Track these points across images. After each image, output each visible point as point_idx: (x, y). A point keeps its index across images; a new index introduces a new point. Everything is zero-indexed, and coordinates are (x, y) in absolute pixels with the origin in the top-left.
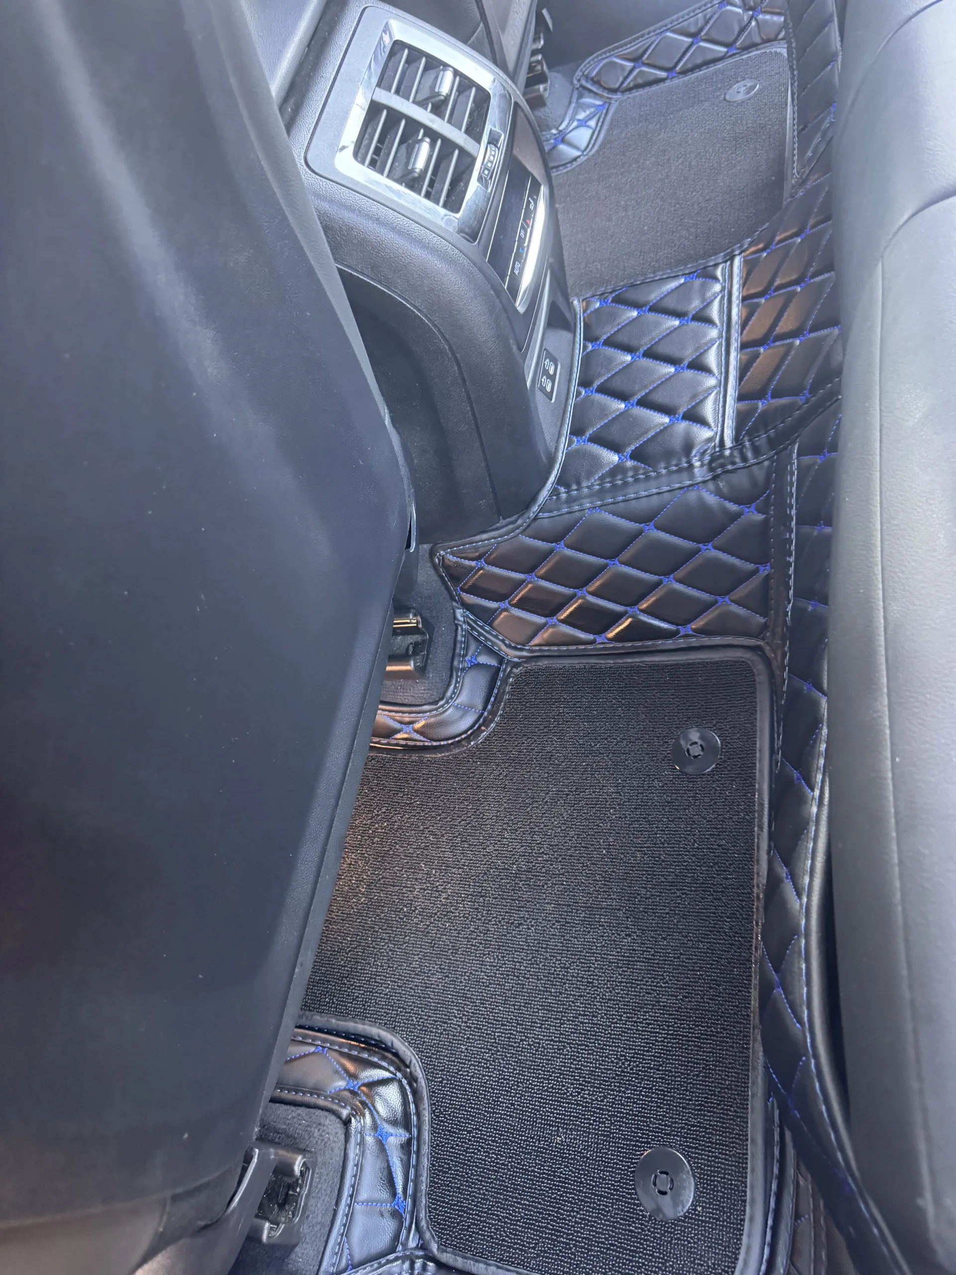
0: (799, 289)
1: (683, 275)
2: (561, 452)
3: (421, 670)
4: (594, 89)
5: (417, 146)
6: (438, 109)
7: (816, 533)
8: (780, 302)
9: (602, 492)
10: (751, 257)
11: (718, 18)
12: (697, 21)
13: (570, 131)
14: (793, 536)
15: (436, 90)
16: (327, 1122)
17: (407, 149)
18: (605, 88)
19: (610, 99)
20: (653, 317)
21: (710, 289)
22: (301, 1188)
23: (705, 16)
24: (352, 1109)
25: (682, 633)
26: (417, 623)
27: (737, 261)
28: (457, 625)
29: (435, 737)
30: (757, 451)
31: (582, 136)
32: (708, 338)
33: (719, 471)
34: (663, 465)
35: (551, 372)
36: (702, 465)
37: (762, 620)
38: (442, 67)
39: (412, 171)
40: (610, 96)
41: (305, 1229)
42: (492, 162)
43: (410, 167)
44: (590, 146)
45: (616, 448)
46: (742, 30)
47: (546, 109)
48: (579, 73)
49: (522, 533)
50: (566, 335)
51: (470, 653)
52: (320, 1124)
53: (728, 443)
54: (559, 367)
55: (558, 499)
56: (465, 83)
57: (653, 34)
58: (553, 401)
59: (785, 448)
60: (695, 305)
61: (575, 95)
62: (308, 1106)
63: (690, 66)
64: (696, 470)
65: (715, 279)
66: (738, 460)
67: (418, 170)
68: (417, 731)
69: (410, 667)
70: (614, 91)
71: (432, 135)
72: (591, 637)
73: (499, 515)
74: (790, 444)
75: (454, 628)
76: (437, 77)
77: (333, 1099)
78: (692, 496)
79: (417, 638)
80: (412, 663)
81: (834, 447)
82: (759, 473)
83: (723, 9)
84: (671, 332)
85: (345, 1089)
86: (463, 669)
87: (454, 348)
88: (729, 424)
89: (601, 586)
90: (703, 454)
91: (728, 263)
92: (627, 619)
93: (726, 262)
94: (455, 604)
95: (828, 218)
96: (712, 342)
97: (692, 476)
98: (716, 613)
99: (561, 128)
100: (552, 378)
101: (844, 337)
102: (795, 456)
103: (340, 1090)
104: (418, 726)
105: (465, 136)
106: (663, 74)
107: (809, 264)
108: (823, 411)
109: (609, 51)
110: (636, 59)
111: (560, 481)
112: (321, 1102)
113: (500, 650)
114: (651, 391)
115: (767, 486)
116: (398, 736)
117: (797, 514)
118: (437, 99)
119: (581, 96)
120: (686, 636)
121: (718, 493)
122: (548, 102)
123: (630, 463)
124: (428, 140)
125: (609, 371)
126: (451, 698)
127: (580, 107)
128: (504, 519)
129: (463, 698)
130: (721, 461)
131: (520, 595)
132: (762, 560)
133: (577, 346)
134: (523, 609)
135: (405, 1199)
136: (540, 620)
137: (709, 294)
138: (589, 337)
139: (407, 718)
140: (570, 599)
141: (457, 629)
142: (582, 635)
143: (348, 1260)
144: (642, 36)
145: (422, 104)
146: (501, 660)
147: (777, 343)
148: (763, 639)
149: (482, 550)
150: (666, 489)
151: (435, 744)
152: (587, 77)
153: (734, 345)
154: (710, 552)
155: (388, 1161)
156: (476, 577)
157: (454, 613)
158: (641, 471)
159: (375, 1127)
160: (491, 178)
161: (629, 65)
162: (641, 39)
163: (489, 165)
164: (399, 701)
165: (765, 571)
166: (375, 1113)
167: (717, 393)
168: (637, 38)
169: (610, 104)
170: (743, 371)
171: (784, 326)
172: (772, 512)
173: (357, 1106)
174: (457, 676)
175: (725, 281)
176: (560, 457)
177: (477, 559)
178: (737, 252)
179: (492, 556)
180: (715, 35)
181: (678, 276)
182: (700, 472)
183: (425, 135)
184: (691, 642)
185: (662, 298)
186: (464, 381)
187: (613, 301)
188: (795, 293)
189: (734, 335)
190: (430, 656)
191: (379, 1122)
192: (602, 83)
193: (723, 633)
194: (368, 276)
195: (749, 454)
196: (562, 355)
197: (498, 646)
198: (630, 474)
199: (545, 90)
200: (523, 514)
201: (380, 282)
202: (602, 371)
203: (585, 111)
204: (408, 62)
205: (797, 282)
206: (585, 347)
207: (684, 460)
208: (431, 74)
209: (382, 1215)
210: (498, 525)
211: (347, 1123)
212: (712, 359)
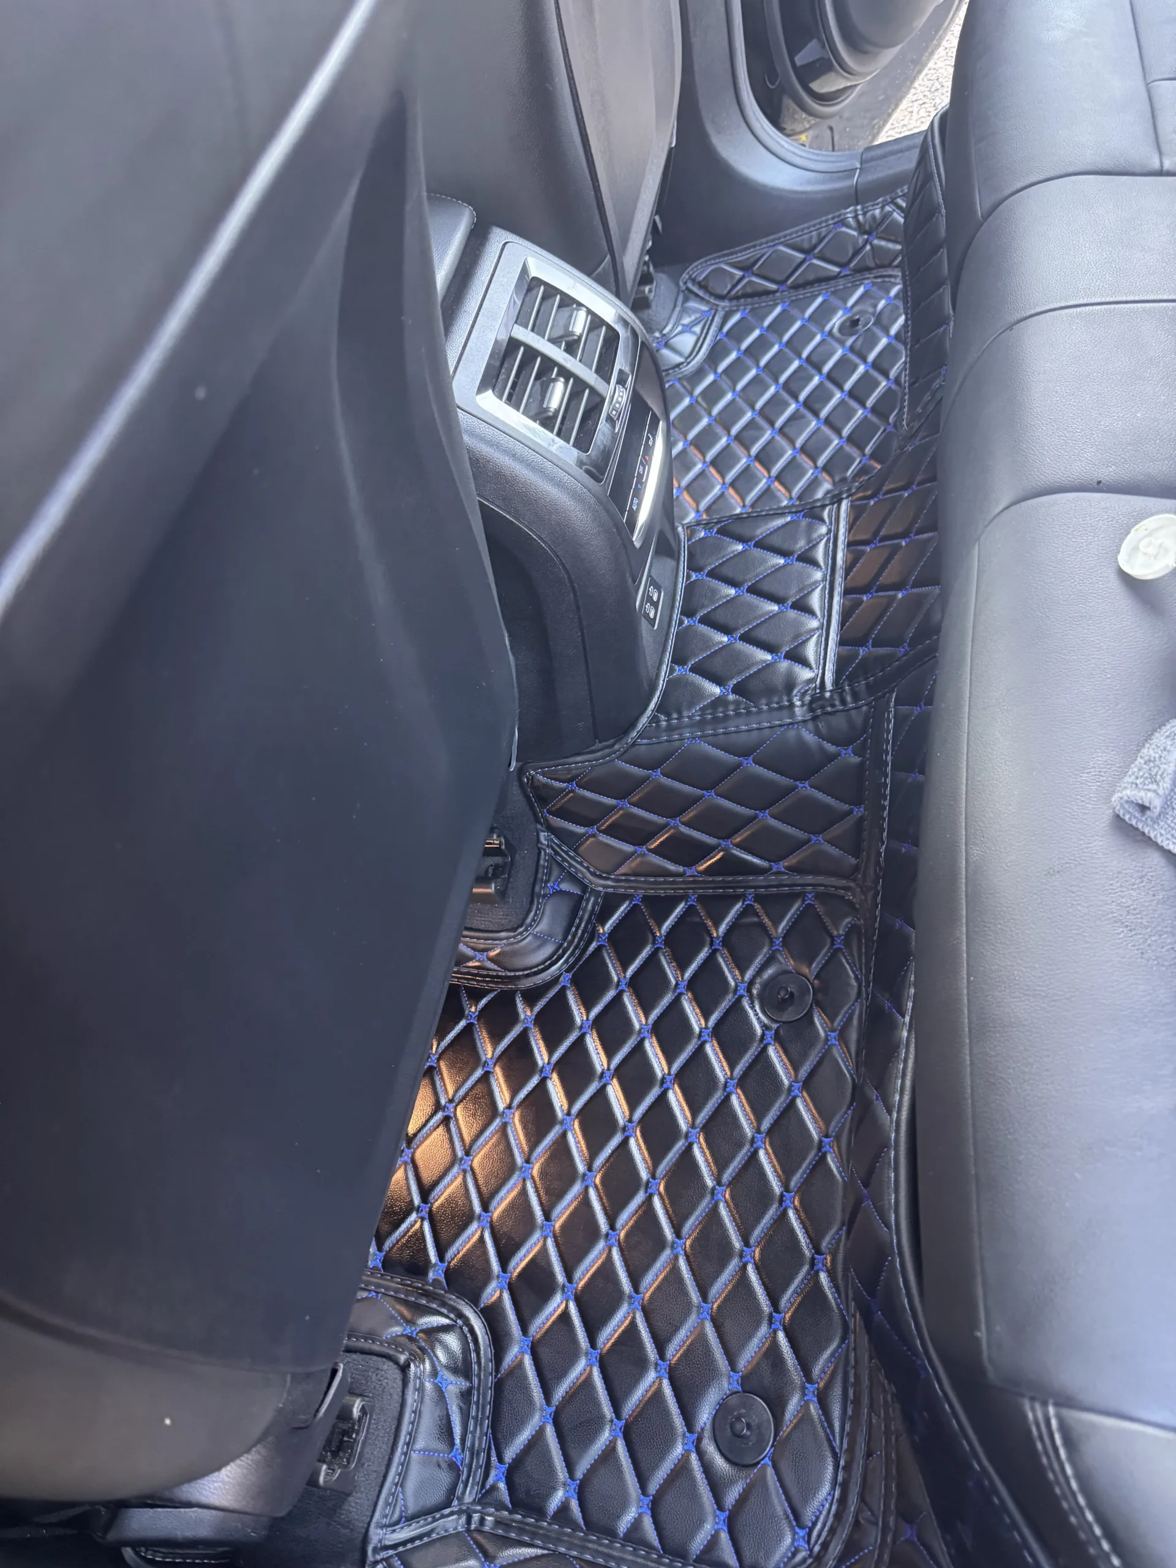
0: (904, 544)
1: (789, 513)
2: (662, 679)
3: (502, 894)
4: (701, 293)
5: (552, 385)
6: (571, 348)
7: (910, 780)
8: (886, 554)
9: (702, 724)
10: (858, 503)
11: (831, 239)
12: (811, 238)
13: (676, 335)
14: (888, 781)
15: (570, 329)
16: (385, 1367)
17: (542, 386)
18: (712, 294)
19: (718, 305)
20: (758, 553)
21: (816, 530)
22: (357, 1434)
23: (819, 234)
24: (411, 1354)
25: (774, 870)
26: (500, 844)
27: (845, 505)
28: (539, 850)
29: (510, 967)
30: (856, 696)
31: (686, 342)
32: (812, 580)
33: (819, 712)
34: (764, 701)
35: (655, 599)
36: (802, 705)
37: (853, 861)
38: (575, 306)
39: (547, 410)
40: (717, 303)
41: (360, 1477)
42: (620, 404)
43: (545, 406)
44: (694, 353)
45: (718, 681)
46: (857, 252)
47: (650, 312)
48: (685, 276)
49: (618, 758)
50: (670, 563)
51: (553, 879)
52: (378, 1369)
53: (829, 685)
54: (662, 594)
55: (658, 726)
56: (596, 322)
57: (764, 246)
58: (656, 627)
59: (884, 695)
60: (801, 544)
61: (681, 298)
62: (363, 1352)
63: (801, 281)
64: (797, 709)
65: (822, 520)
66: (837, 703)
67: (552, 410)
68: (491, 959)
69: (491, 890)
70: (721, 298)
71: (565, 373)
72: (681, 869)
73: (596, 737)
74: (887, 692)
75: (537, 851)
76: (571, 316)
77: (389, 1344)
78: (792, 733)
79: (498, 860)
80: (493, 886)
81: (930, 701)
82: (858, 718)
83: (838, 230)
84: (777, 570)
85: (402, 1335)
86: (544, 896)
87: (573, 577)
88: (830, 667)
89: (695, 816)
90: (804, 694)
91: (836, 505)
92: (719, 852)
93: (833, 504)
94: (539, 826)
95: (933, 479)
96: (815, 584)
97: (792, 715)
98: (809, 851)
99: (665, 332)
100: (655, 605)
101: (943, 599)
102: (892, 704)
103: (397, 1336)
104: (492, 954)
105: (595, 376)
106: (774, 287)
107: (914, 522)
108: (921, 665)
109: (719, 257)
110: (746, 268)
111: (660, 708)
112: (376, 1347)
113: (584, 877)
114: (754, 628)
115: (864, 731)
116: (471, 964)
117: (892, 760)
118: (571, 338)
119: (686, 300)
120: (779, 873)
121: (817, 733)
122: (653, 305)
123: (731, 697)
124: (562, 380)
125: (713, 603)
126: (531, 926)
127: (685, 311)
128: (600, 742)
129: (543, 926)
130: (820, 703)
131: (610, 821)
132: (857, 803)
133: (681, 574)
134: (612, 836)
135: (463, 1450)
136: (628, 848)
137: (815, 535)
138: (693, 567)
139: (482, 943)
140: (661, 828)
141: (539, 854)
142: (672, 867)
143: (402, 1511)
144: (754, 246)
145: (554, 341)
146: (584, 888)
147: (881, 594)
148: (854, 880)
149: (574, 772)
150: (766, 725)
151: (509, 974)
152: (694, 281)
153: (838, 590)
154: (806, 789)
155: (447, 1409)
156: (566, 799)
157: (538, 836)
158: (742, 706)
159: (435, 1373)
160: (618, 419)
161: (739, 273)
162: (752, 250)
163: (617, 406)
164: (474, 926)
165: (859, 812)
166: (435, 1359)
167: (819, 636)
168: (749, 248)
169: (716, 311)
170: (845, 616)
171: (886, 578)
172: (868, 756)
173: (416, 1352)
174: (538, 903)
175: (831, 523)
176: (661, 684)
177: (569, 781)
178: (844, 496)
179: (584, 780)
180: (828, 255)
181: (785, 513)
182: (799, 712)
183: (559, 374)
184: (783, 880)
185: (768, 535)
186: (578, 608)
187: (717, 532)
188: (899, 546)
189: (839, 580)
190: (511, 880)
191: (439, 1368)
192: (709, 289)
193: (814, 872)
194: (498, 506)
195: (849, 698)
196: (666, 583)
197: (582, 873)
198: (732, 707)
199: (650, 291)
200: (621, 739)
201: (509, 513)
202: (706, 603)
203: (690, 316)
204: (543, 299)
205: (903, 535)
206: (689, 577)
207: (785, 698)
208: (566, 311)
209: (439, 1466)
210: (594, 748)
211: (404, 1369)
212: (815, 601)
